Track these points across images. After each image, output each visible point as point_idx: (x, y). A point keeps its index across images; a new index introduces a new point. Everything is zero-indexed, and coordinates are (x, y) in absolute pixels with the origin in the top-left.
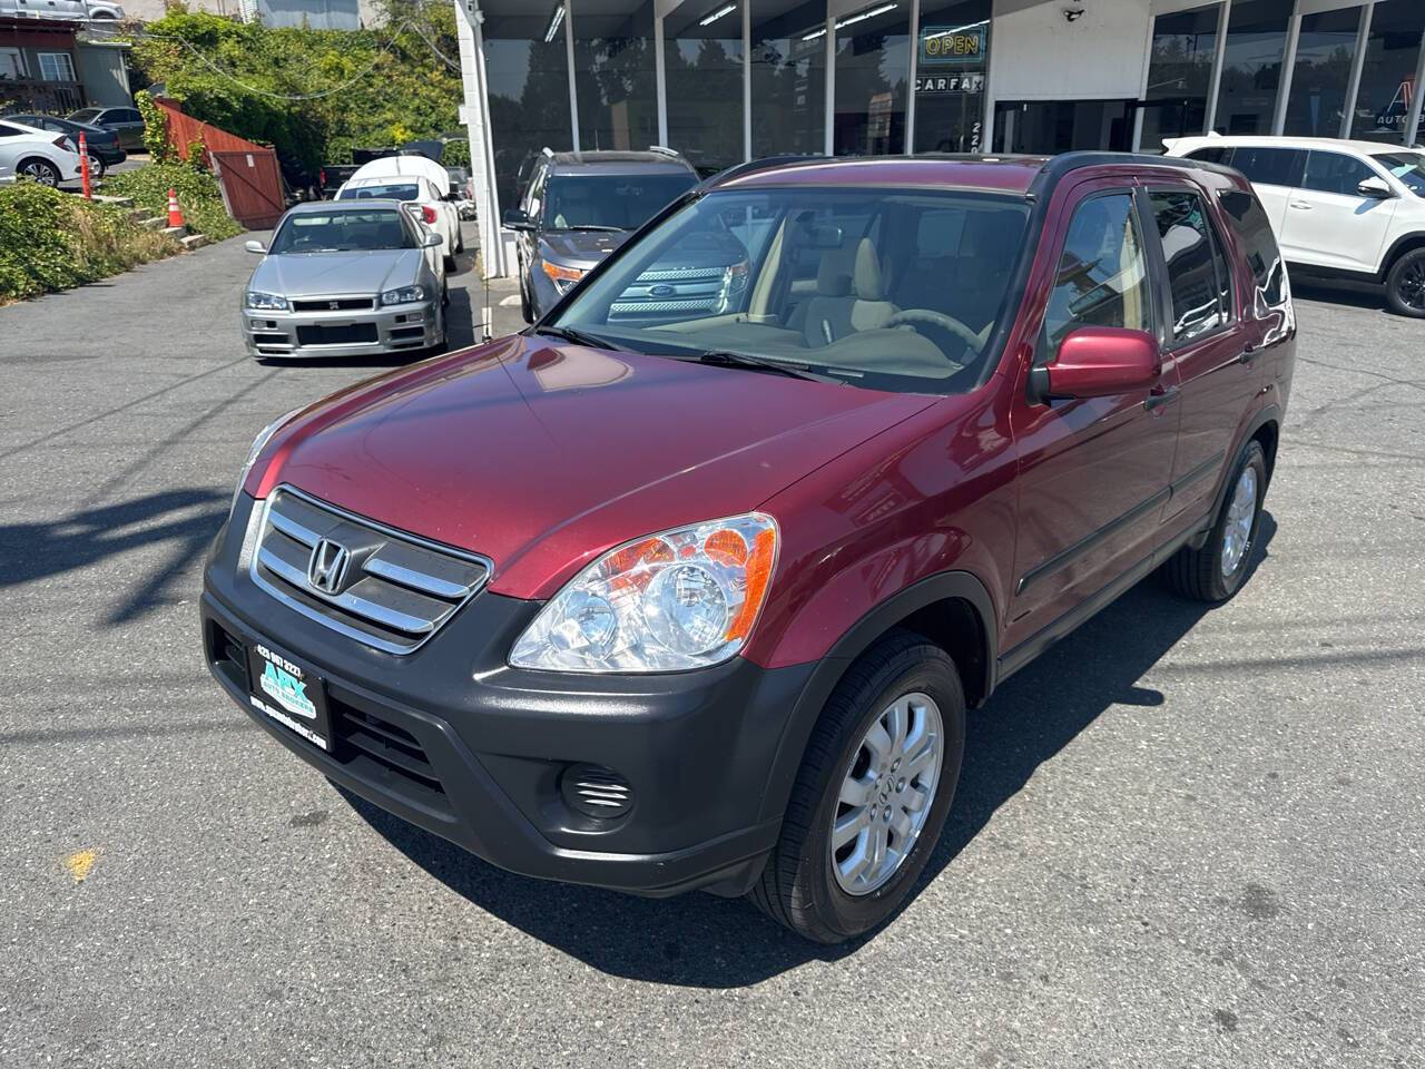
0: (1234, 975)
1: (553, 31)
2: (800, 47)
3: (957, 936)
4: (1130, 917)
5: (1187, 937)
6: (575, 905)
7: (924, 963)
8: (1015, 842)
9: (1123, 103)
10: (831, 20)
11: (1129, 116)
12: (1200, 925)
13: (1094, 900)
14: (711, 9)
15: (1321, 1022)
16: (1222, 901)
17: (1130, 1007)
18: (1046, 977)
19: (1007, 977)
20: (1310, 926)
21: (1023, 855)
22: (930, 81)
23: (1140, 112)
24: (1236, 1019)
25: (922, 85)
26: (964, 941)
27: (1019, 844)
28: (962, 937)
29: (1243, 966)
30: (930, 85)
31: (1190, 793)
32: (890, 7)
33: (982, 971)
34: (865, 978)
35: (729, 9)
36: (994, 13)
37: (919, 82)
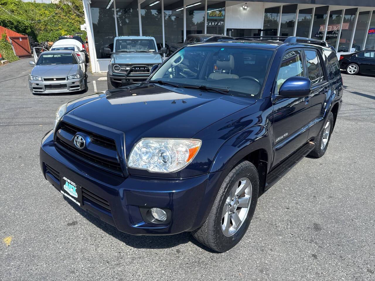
0: (314, 245)
1: (109, 6)
2: (174, 13)
3: (248, 241)
4: (288, 233)
5: (302, 237)
6: (150, 241)
7: (242, 249)
8: (258, 217)
9: (258, 30)
10: (185, 6)
11: (259, 33)
12: (305, 234)
13: (279, 230)
14: (153, 2)
15: (336, 255)
16: (308, 228)
17: (292, 255)
18: (272, 250)
19: (263, 250)
20: (329, 232)
21: (260, 220)
22: (210, 23)
23: (262, 32)
24: (317, 256)
25: (208, 24)
26: (250, 242)
27: (259, 217)
28: (250, 241)
29: (316, 243)
30: (210, 24)
31: (297, 202)
32: (199, 3)
33: (256, 250)
34: (228, 254)
35: (158, 2)
36: (226, 6)
37: (207, 23)
